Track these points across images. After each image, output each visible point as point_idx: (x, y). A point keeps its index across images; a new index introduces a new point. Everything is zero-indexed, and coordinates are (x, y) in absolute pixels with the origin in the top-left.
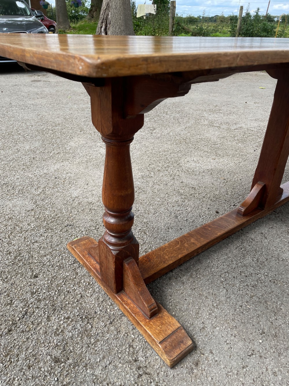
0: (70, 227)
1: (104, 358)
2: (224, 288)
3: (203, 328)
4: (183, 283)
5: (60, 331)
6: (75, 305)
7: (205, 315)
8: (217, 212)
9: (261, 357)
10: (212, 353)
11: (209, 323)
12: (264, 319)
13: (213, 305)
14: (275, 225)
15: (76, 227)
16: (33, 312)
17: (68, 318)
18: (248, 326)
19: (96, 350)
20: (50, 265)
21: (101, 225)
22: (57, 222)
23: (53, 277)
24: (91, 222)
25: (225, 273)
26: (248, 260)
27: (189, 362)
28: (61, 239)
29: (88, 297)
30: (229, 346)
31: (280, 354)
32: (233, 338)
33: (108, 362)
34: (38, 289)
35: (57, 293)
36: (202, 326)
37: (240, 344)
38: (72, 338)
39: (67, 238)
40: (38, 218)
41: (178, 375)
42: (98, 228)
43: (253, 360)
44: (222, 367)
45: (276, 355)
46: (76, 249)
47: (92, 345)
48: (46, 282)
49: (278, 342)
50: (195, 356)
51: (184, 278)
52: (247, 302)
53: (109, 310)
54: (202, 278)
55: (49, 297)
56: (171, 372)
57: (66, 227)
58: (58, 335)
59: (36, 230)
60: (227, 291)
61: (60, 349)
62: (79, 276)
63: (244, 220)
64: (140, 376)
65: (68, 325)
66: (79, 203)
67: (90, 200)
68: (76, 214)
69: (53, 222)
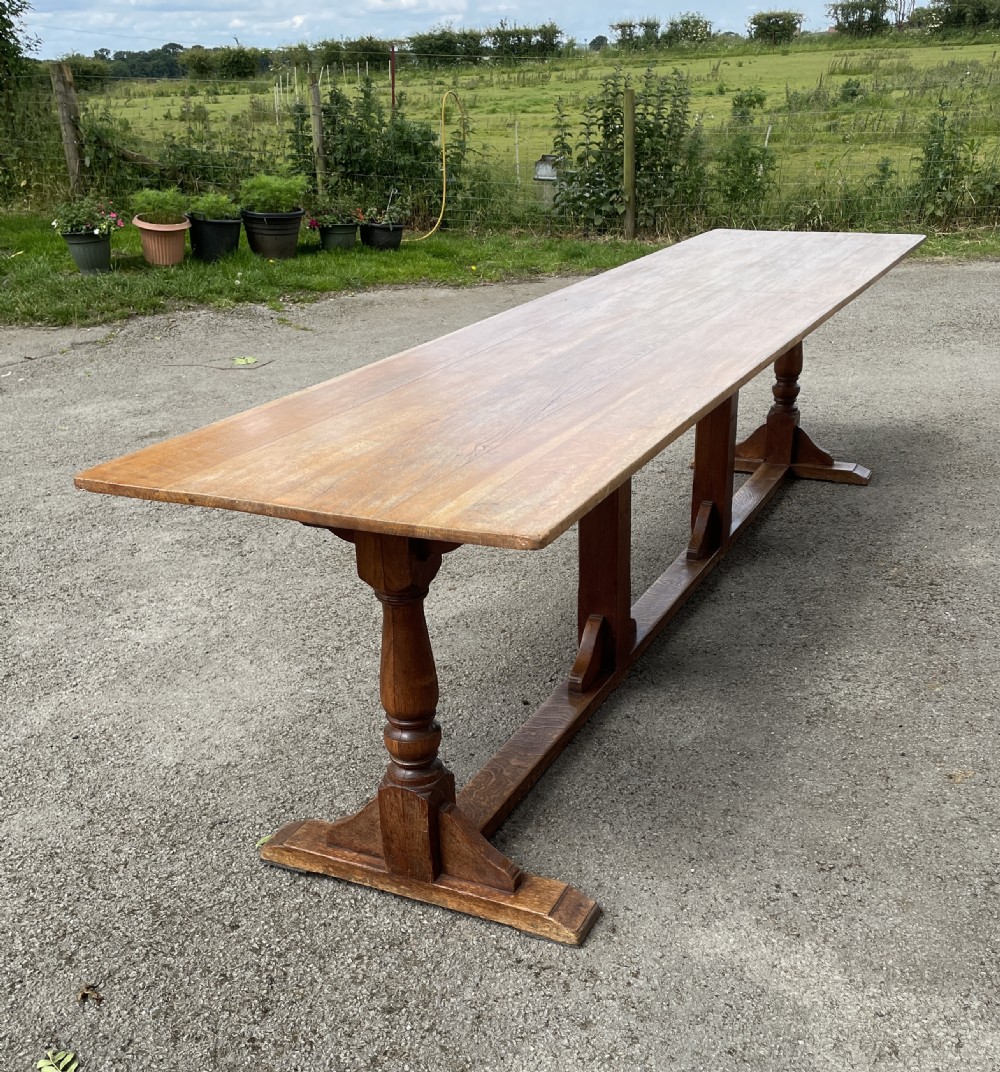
0: (224, 825)
1: (465, 978)
2: (604, 822)
3: (599, 886)
4: (531, 839)
5: (360, 977)
6: (354, 937)
7: (593, 868)
8: (526, 703)
9: (701, 889)
10: (629, 909)
11: (605, 877)
12: (686, 842)
13: (598, 852)
14: (645, 695)
15: (238, 821)
16: (285, 974)
17: (360, 957)
18: (666, 858)
19: (446, 975)
20: (247, 901)
22: (181, 825)
23: (272, 915)
24: (264, 802)
25: (595, 799)
26: (624, 767)
27: (601, 932)
28: (226, 851)
29: (371, 918)
30: (649, 892)
31: (726, 876)
32: (650, 881)
33: (477, 980)
34: (260, 941)
35: (304, 934)
36: (596, 884)
37: (665, 884)
38: (389, 976)
39: (238, 846)
40: (124, 833)
41: (594, 951)
42: (292, 808)
43: (691, 897)
44: (652, 919)
45: (722, 878)
46: (295, 846)
47: (434, 971)
48: (266, 927)
49: (717, 863)
50: (607, 922)
51: (529, 832)
52: (650, 829)
53: (425, 922)
54: (559, 821)
55: (293, 944)
56: (582, 953)
57: (212, 828)
58: (362, 983)
59: (147, 856)
60: (611, 824)
61: (383, 996)
62: (325, 896)
63: (588, 700)
64: (537, 975)
65: (368, 965)
66: (198, 774)
67: (221, 759)
68: (214, 798)
69: (170, 829)
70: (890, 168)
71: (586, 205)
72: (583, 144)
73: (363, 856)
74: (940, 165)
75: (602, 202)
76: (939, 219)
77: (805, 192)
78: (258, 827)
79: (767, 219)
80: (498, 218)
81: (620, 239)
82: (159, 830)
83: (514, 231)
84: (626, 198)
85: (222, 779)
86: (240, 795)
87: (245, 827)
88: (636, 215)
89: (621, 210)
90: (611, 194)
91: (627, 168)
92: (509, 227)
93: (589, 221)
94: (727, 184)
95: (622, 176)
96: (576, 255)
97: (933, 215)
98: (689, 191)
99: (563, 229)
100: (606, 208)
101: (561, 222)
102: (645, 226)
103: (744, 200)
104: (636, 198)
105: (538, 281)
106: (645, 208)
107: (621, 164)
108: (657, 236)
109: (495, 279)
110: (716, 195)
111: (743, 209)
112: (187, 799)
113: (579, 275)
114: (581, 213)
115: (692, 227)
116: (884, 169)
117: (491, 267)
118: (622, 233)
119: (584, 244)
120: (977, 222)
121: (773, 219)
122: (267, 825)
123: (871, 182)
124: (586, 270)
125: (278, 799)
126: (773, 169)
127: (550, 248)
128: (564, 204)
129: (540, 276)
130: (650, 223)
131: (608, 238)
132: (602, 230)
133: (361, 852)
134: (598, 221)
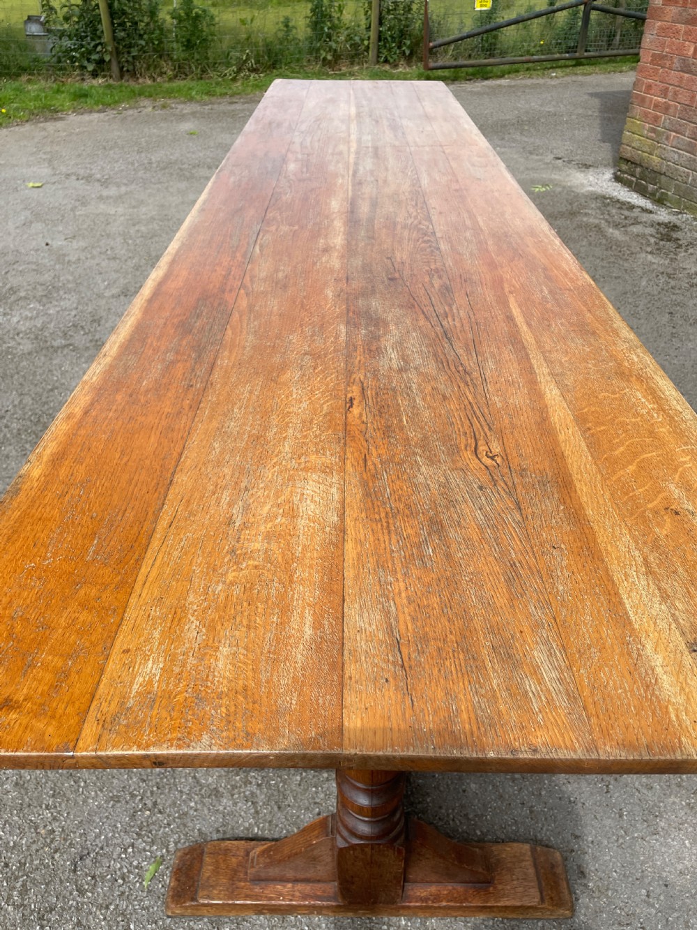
0: (88, 861)
10: (578, 837)
15: (102, 848)
21: (152, 792)
22: (35, 879)
24: (119, 805)
28: (112, 907)
30: (577, 803)
32: (569, 787)
36: (526, 810)
37: (584, 786)
39: (123, 893)
42: (155, 804)
43: (616, 795)
44: (605, 842)
46: (213, 899)
57: (75, 871)
66: (17, 784)
68: (55, 819)
69: (24, 891)
70: (290, 24)
71: (78, 55)
72: (66, 6)
73: (300, 886)
74: (324, 22)
75: (90, 53)
76: (330, 62)
77: (238, 42)
78: (130, 850)
79: (215, 63)
80: (7, 67)
81: (111, 82)
82: (10, 897)
83: (24, 78)
84: (109, 48)
85: (50, 784)
86: (85, 801)
87: (115, 856)
88: (119, 62)
89: (107, 58)
90: (96, 46)
91: (105, 25)
92: (18, 75)
93: (83, 68)
94: (183, 37)
95: (102, 32)
96: (82, 95)
97: (324, 59)
98: (156, 43)
99: (64, 74)
100: (94, 57)
101: (61, 69)
102: (128, 71)
103: (197, 49)
104: (117, 49)
105: (61, 119)
106: (126, 56)
107: (100, 22)
108: (138, 78)
109: (25, 119)
110: (175, 45)
111: (197, 56)
112: (22, 833)
113: (91, 112)
114: (75, 62)
115: (164, 70)
116: (287, 26)
117: (17, 109)
118: (111, 77)
119: (85, 85)
120: (352, 63)
121: (220, 63)
122: (140, 844)
123: (280, 35)
124: (96, 108)
125: (133, 796)
126: (214, 25)
127: (58, 91)
128: (60, 54)
129: (60, 115)
130: (131, 68)
131: (100, 81)
132: (95, 75)
133: (296, 881)
134: (91, 67)
